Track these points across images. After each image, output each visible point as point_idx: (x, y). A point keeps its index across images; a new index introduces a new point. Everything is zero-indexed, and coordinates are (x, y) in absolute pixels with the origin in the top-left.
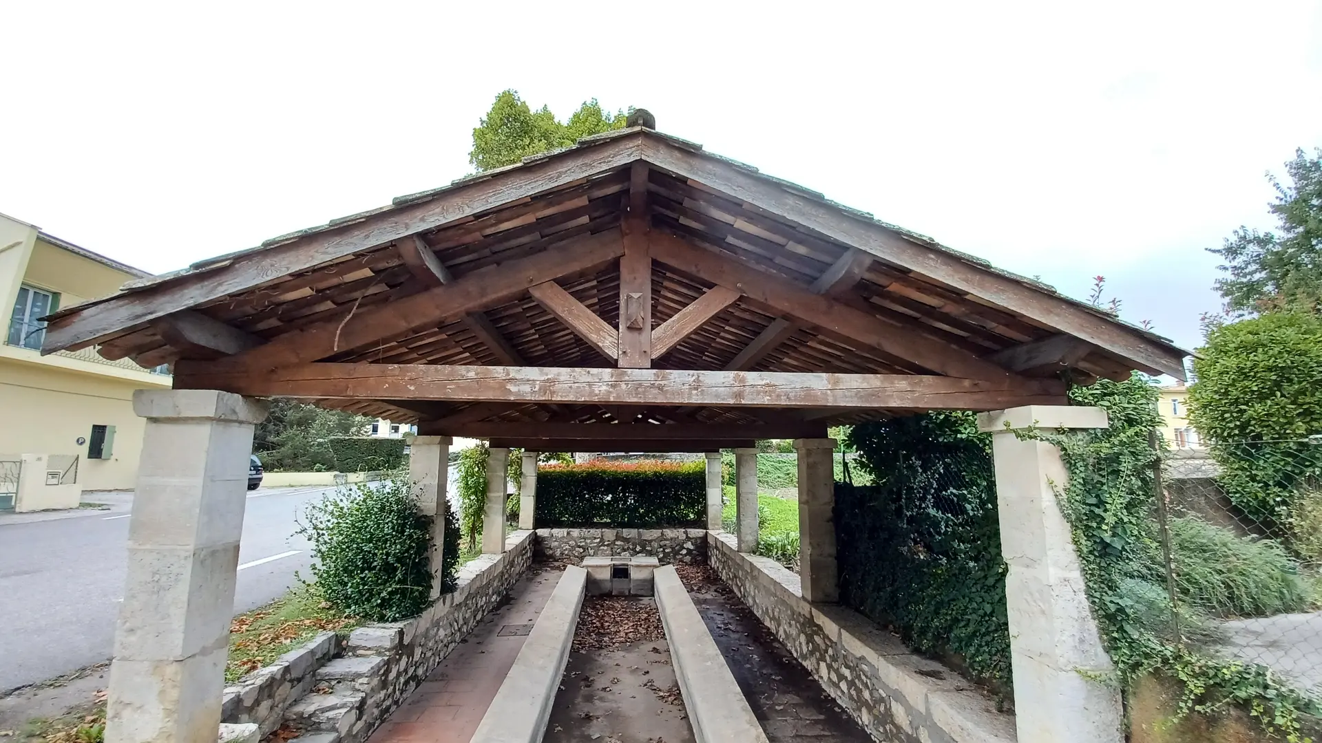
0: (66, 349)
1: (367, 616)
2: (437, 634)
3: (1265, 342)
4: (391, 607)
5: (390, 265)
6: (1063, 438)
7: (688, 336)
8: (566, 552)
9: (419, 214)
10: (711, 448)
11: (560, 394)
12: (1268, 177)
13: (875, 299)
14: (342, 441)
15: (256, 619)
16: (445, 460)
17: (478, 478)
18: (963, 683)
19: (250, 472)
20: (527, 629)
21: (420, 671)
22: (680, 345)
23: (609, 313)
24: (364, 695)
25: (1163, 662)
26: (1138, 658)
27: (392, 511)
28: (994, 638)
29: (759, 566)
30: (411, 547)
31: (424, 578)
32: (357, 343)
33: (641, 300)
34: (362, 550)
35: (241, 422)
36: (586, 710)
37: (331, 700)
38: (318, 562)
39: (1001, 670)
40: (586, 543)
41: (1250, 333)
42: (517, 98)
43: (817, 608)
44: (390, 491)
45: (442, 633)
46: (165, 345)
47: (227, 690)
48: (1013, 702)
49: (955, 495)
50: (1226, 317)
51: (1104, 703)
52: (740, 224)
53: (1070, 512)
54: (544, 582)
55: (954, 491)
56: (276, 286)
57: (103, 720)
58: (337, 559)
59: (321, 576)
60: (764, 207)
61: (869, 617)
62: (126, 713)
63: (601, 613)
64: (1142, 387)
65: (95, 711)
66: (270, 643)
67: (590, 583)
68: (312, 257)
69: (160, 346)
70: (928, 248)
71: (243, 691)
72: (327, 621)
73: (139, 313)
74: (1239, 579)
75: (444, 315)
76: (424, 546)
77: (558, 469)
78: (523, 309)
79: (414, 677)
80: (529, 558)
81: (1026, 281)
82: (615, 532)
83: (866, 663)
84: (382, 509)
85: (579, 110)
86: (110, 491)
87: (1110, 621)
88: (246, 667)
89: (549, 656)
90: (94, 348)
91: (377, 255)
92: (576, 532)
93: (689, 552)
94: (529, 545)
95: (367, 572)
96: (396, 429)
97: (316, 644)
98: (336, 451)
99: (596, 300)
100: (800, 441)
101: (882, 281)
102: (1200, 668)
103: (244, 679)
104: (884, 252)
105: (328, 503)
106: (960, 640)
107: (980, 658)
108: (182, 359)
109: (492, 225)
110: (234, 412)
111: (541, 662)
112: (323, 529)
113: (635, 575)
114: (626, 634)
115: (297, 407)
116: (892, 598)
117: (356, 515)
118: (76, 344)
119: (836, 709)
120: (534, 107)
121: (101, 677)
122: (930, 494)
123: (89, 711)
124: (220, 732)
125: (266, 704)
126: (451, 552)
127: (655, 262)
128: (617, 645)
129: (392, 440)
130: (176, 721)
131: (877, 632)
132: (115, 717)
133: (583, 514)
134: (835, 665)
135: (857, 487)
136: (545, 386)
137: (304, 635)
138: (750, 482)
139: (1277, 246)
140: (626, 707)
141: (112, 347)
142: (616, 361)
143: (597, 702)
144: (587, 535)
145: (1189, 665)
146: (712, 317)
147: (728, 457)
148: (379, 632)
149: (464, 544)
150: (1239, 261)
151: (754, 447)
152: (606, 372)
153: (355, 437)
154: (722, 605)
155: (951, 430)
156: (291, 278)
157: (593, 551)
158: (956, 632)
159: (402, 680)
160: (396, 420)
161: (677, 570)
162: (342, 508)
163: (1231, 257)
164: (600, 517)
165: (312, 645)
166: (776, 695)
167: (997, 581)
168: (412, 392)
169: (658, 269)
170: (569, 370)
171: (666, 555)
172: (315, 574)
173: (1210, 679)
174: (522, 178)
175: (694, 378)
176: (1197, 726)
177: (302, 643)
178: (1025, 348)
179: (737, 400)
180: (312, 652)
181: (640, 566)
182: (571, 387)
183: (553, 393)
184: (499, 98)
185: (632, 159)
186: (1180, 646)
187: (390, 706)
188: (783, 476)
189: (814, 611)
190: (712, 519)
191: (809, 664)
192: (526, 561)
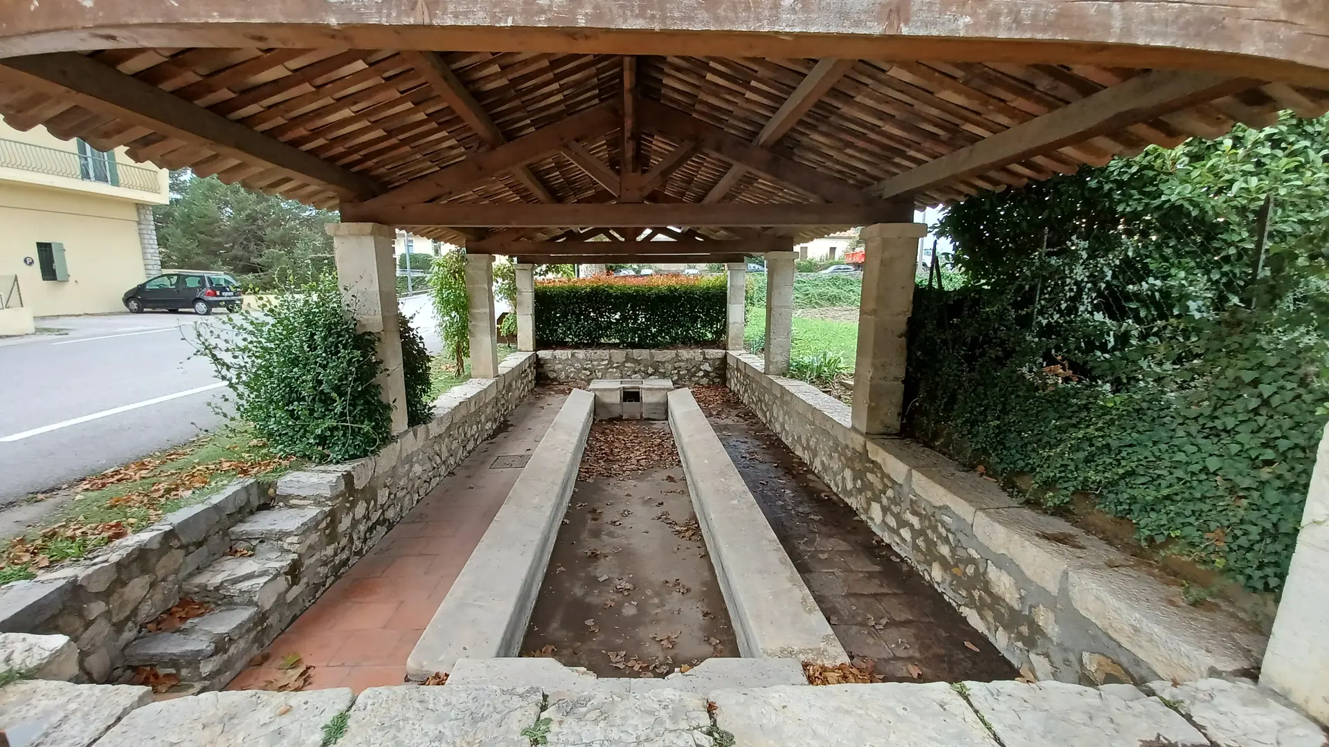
1: (307, 457)
2: (410, 470)
8: (572, 375)
15: (162, 463)
17: (455, 289)
20: (524, 460)
21: (391, 514)
24: (295, 556)
29: (792, 390)
31: (377, 410)
36: (592, 547)
37: (249, 566)
40: (593, 365)
43: (873, 440)
45: (417, 469)
47: (57, 575)
49: (1156, 290)
54: (546, 407)
63: (610, 438)
66: (162, 496)
67: (598, 406)
71: (85, 573)
72: (252, 464)
76: (368, 371)
77: (558, 285)
79: (382, 522)
80: (530, 382)
82: (624, 352)
83: (950, 514)
88: (108, 534)
89: (547, 492)
92: (581, 354)
93: (707, 374)
94: (529, 367)
95: (296, 403)
97: (225, 497)
103: (94, 554)
111: (536, 501)
113: (646, 398)
114: (638, 461)
119: (893, 558)
125: (138, 582)
126: (417, 378)
128: (627, 473)
133: (589, 334)
134: (895, 509)
135: (946, 292)
137: (214, 483)
140: (637, 543)
143: (605, 537)
144: (594, 357)
148: (319, 478)
154: (745, 432)
157: (600, 373)
159: (362, 528)
161: (693, 392)
164: (607, 336)
165: (216, 499)
166: (818, 539)
171: (681, 377)
180: (216, 507)
181: (652, 388)
187: (347, 559)
188: (801, 296)
189: (870, 446)
190: (733, 339)
191: (853, 502)
192: (527, 385)
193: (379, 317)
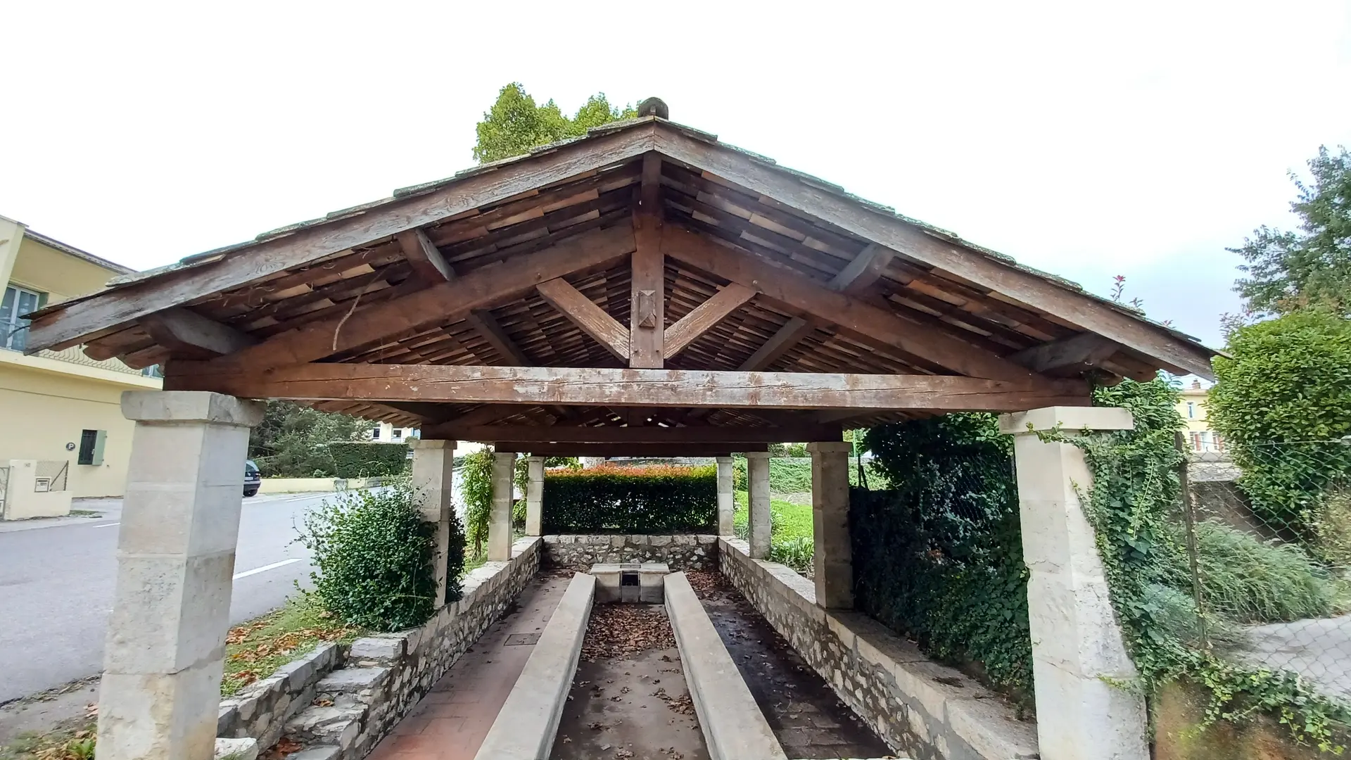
0: (51, 348)
1: (370, 626)
2: (441, 643)
3: (1287, 343)
4: (394, 616)
5: (391, 261)
6: (1087, 439)
7: (700, 337)
8: (574, 559)
9: (422, 206)
10: (721, 451)
11: (569, 395)
12: (1290, 175)
13: (895, 298)
14: (342, 446)
15: (254, 630)
16: (450, 465)
17: (483, 483)
18: (982, 691)
19: (247, 478)
20: (534, 638)
21: (425, 682)
22: (692, 346)
23: (620, 311)
24: (366, 707)
25: (1188, 668)
26: (1162, 665)
27: (395, 517)
28: (1014, 644)
29: (772, 572)
30: (414, 555)
31: (427, 587)
32: (358, 341)
33: (654, 298)
34: (364, 558)
35: (236, 425)
36: (596, 720)
37: (332, 713)
38: (318, 570)
39: (1021, 677)
40: (594, 550)
41: (1271, 333)
42: (522, 91)
43: (832, 615)
44: (392, 497)
45: (447, 643)
46: (156, 344)
47: (222, 704)
48: (1034, 710)
49: (974, 499)
50: (1246, 317)
51: (1128, 711)
52: (756, 219)
53: (1094, 516)
54: (551, 589)
55: (973, 495)
56: (272, 282)
57: (94, 735)
58: (337, 567)
59: (321, 585)
60: (782, 200)
61: (885, 624)
62: (118, 729)
63: (610, 621)
64: (1163, 389)
65: (86, 725)
66: (269, 654)
67: (600, 592)
68: (308, 251)
69: (151, 346)
70: (951, 243)
71: (241, 704)
72: (327, 632)
73: (127, 310)
74: (1260, 583)
75: (448, 314)
76: (428, 553)
77: (565, 474)
78: (531, 308)
79: (418, 688)
80: (535, 565)
81: (1050, 277)
82: (624, 538)
83: (883, 670)
84: (384, 515)
85: (586, 104)
86: (102, 498)
87: (1134, 627)
88: (243, 679)
89: (558, 665)
90: (80, 347)
91: (377, 250)
92: (584, 539)
93: (700, 558)
94: (536, 551)
95: (369, 580)
96: (398, 434)
97: (317, 655)
98: (336, 456)
99: (605, 299)
100: (815, 444)
101: (903, 278)
102: (1227, 674)
103: (241, 692)
104: (905, 248)
105: (328, 510)
106: (979, 646)
107: (1000, 665)
108: (172, 359)
109: (498, 219)
110: (229, 415)
111: (549, 672)
112: (322, 537)
113: (645, 582)
114: (636, 642)
115: (295, 411)
116: (909, 605)
117: (357, 522)
118: (60, 343)
119: (852, 717)
120: (540, 102)
121: (93, 690)
122: (947, 498)
123: (80, 725)
124: (216, 748)
125: (264, 718)
126: (456, 560)
127: (668, 259)
128: (627, 653)
129: (394, 445)
130: (170, 737)
131: (893, 639)
132: (105, 732)
133: (592, 520)
134: (850, 673)
135: (872, 492)
136: (554, 388)
137: (303, 645)
138: (763, 487)
139: (1298, 246)
140: (636, 716)
141: (99, 346)
142: (628, 361)
143: (606, 712)
144: (595, 541)
145: (1216, 673)
146: (726, 317)
147: (741, 461)
148: (382, 643)
149: (469, 551)
150: (1259, 261)
151: (767, 451)
152: (618, 373)
153: (355, 442)
154: (735, 612)
155: (969, 433)
156: (286, 274)
157: (601, 558)
158: (975, 638)
159: (406, 691)
160: (398, 424)
161: (687, 576)
162: (342, 515)
163: (1252, 257)
164: (609, 522)
165: (312, 657)
166: (791, 703)
167: (1018, 586)
168: (415, 393)
169: (671, 267)
170: (578, 370)
171: (676, 561)
172: (315, 582)
173: (1237, 686)
174: (530, 169)
175: (708, 378)
176: (1224, 735)
177: (301, 655)
178: (1047, 348)
179: (753, 401)
180: (313, 663)
181: (649, 573)
182: (580, 388)
183: (561, 394)
184: (504, 92)
185: (644, 150)
186: (1207, 652)
187: (394, 718)
188: (795, 480)
189: (829, 618)
190: (723, 525)
191: (823, 672)
192: (533, 568)
193: (438, 511)
